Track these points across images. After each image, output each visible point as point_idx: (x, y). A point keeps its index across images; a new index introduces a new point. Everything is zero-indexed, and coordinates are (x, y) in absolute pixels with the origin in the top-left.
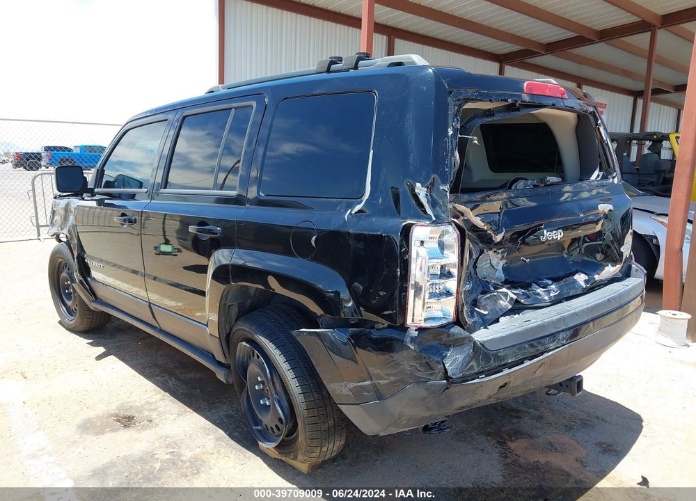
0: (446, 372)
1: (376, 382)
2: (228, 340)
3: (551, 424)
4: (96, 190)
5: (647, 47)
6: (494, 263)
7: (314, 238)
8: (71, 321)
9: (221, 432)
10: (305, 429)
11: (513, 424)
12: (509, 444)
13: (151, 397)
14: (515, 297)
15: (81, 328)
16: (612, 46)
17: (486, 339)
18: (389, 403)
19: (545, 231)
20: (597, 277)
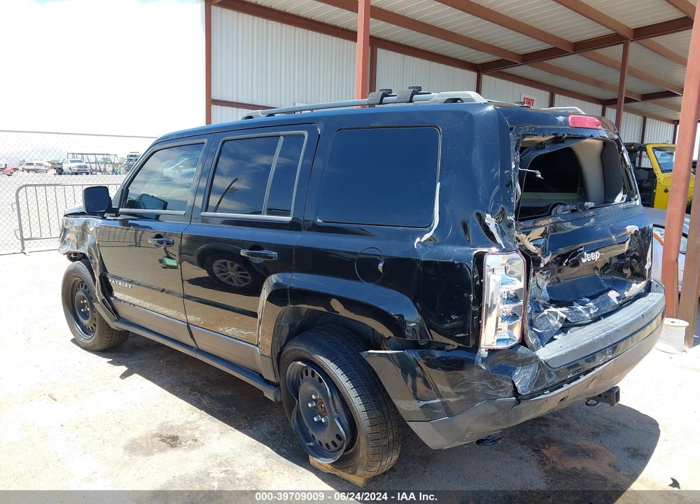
0: (515, 389)
1: (446, 400)
2: (279, 359)
3: (578, 431)
4: (121, 210)
5: (620, 59)
6: (540, 283)
7: (381, 265)
8: (86, 339)
9: (268, 448)
10: (368, 445)
11: (543, 432)
12: (544, 451)
13: (188, 416)
14: (565, 316)
15: (99, 347)
16: (585, 57)
17: (549, 358)
18: (458, 419)
19: (585, 253)
20: (627, 294)
